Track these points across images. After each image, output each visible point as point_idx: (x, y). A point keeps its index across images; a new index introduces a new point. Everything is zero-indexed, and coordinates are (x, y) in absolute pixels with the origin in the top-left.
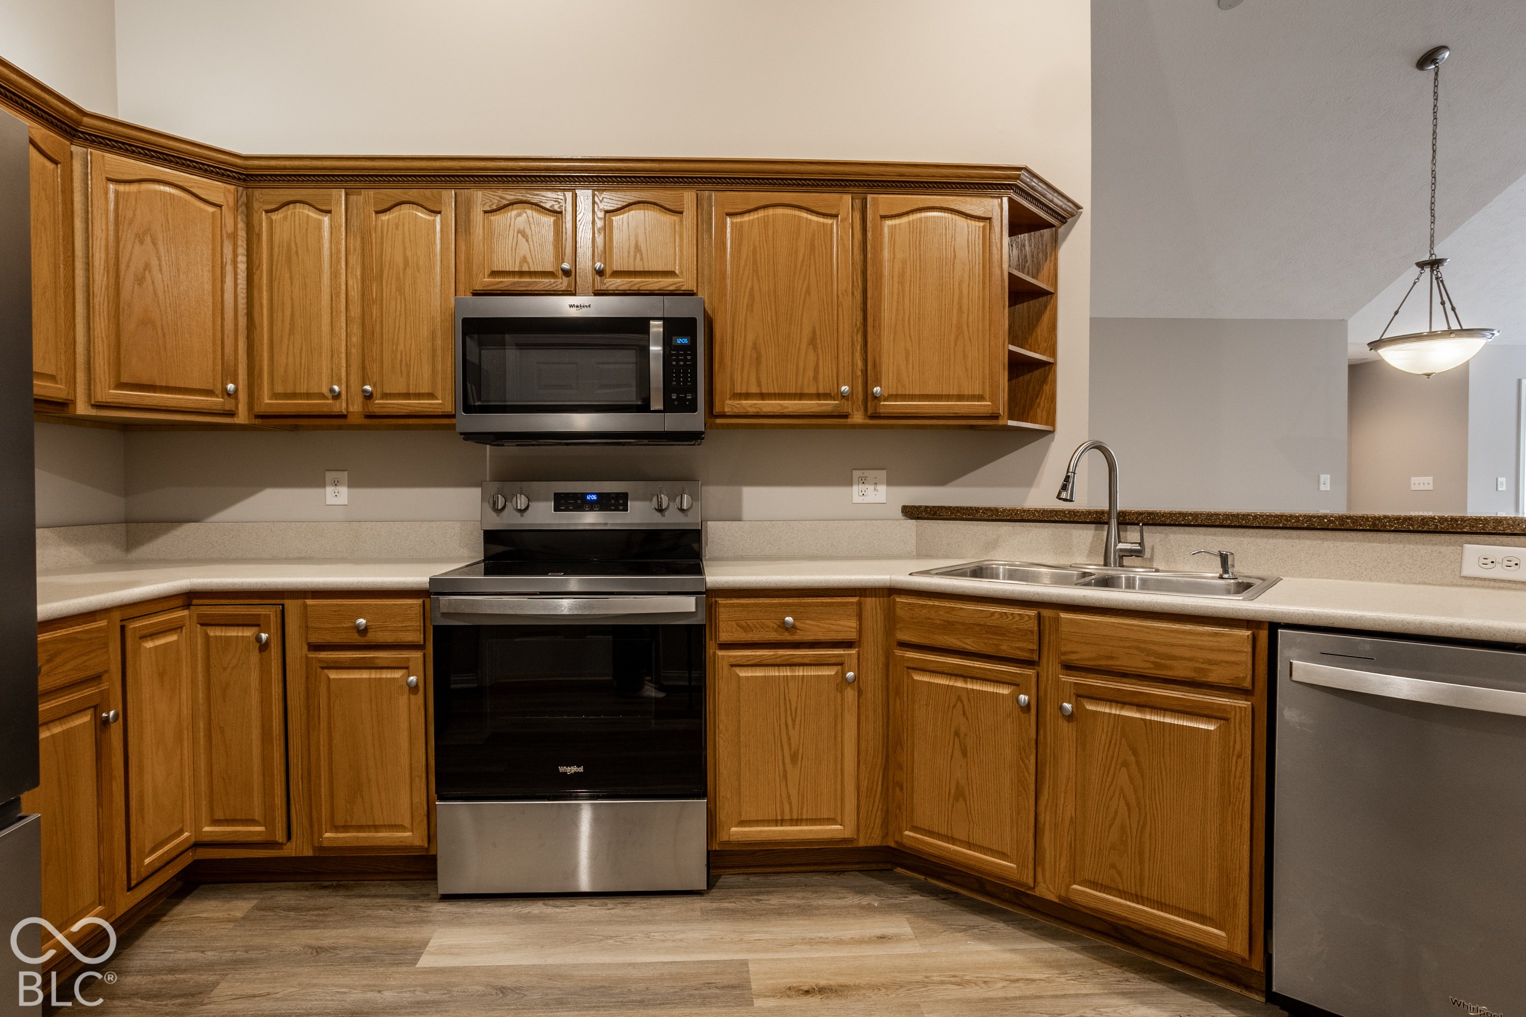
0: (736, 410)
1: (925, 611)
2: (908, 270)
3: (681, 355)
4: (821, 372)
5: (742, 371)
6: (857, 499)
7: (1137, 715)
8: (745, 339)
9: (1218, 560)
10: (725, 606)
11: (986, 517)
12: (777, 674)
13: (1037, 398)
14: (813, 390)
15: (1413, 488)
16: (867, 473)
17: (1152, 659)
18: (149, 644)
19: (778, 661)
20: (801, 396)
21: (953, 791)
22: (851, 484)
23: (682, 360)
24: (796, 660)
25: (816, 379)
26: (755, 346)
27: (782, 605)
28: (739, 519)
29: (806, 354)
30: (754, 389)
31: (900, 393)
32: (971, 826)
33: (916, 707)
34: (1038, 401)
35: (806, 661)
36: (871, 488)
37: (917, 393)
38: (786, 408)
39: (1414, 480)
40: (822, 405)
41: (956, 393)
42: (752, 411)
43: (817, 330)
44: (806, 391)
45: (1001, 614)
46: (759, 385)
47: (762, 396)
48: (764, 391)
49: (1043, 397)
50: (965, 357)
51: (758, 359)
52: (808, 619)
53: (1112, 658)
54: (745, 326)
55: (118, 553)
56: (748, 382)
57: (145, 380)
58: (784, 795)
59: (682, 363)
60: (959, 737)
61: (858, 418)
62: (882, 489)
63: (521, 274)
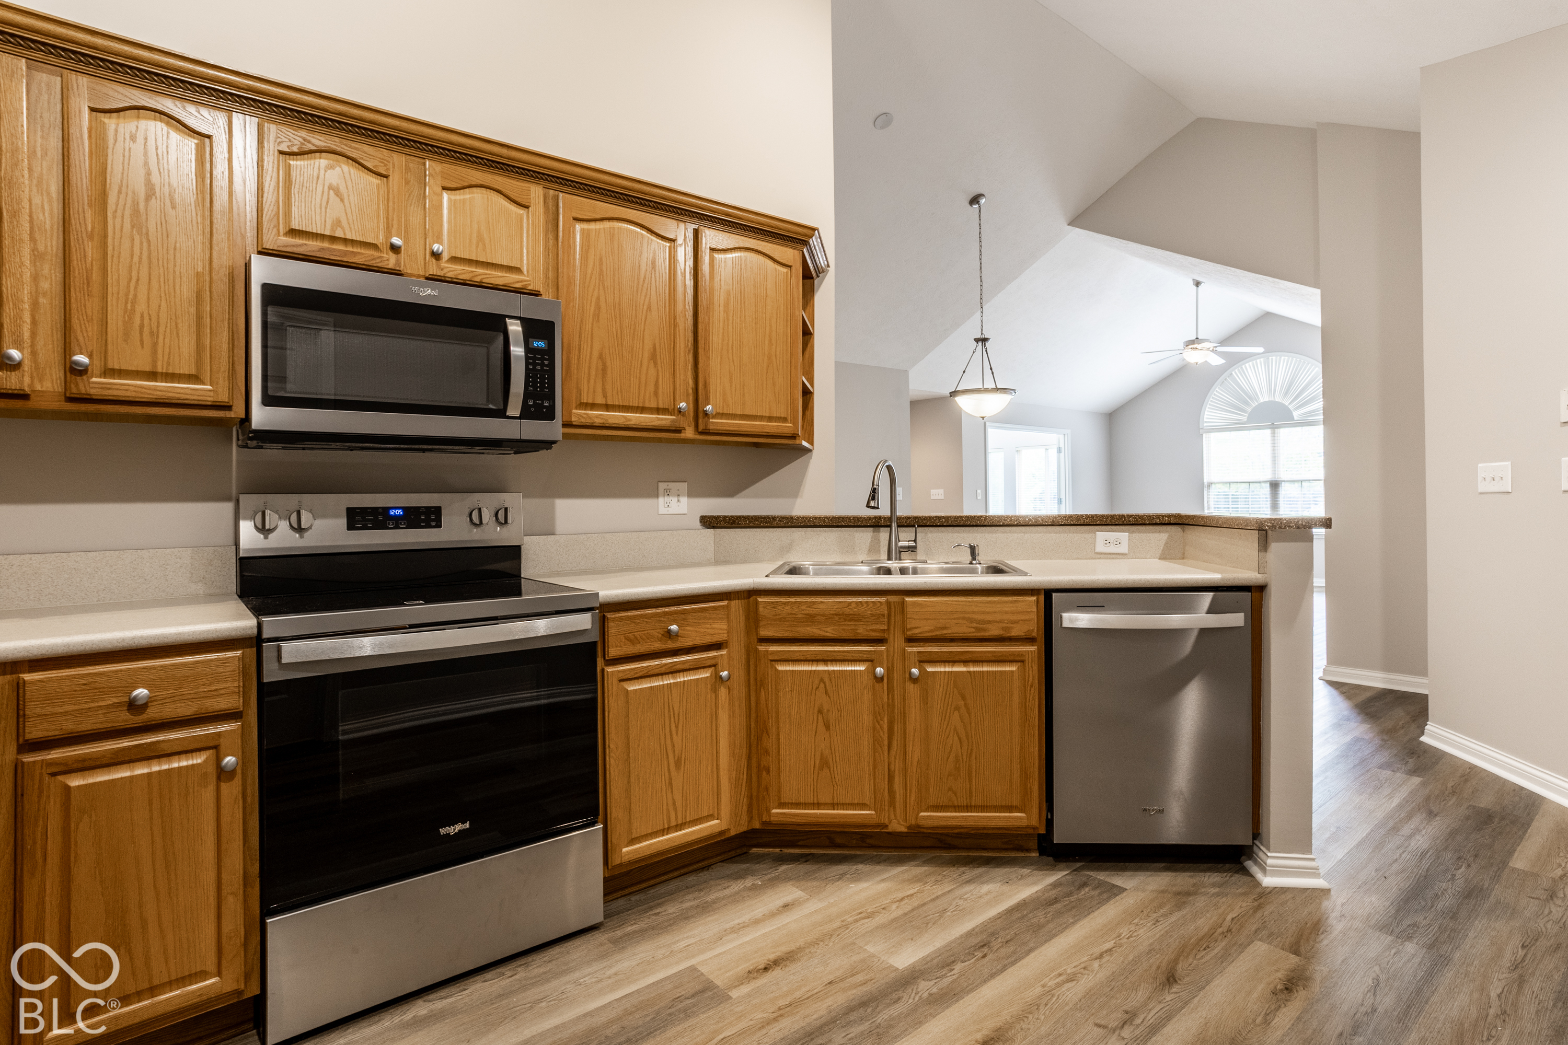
0: (583, 420)
1: (788, 608)
2: (732, 301)
3: (539, 359)
4: (660, 387)
5: (588, 381)
6: (662, 510)
7: (964, 669)
8: (592, 348)
9: (969, 550)
10: (614, 620)
11: (782, 524)
12: (661, 683)
14: (653, 405)
15: (932, 498)
16: (671, 485)
17: (974, 625)
19: (663, 670)
20: (642, 410)
21: (817, 762)
22: (657, 496)
23: (538, 364)
24: (678, 667)
25: (656, 393)
26: (601, 356)
27: (665, 614)
28: (553, 534)
29: (647, 370)
30: (600, 400)
31: (725, 412)
32: (836, 788)
33: (781, 694)
35: (687, 666)
36: (675, 499)
37: (738, 413)
38: (630, 420)
39: (933, 491)
40: (662, 419)
41: (767, 415)
42: (598, 421)
43: (657, 346)
44: (647, 405)
45: (857, 603)
46: (605, 396)
47: (607, 407)
48: (610, 402)
49: (811, 421)
50: (774, 384)
51: (604, 370)
52: (688, 625)
53: (945, 628)
54: (592, 335)
56: (594, 392)
58: (670, 802)
59: (539, 368)
60: (822, 713)
61: (689, 433)
62: (684, 500)
63: (333, 239)
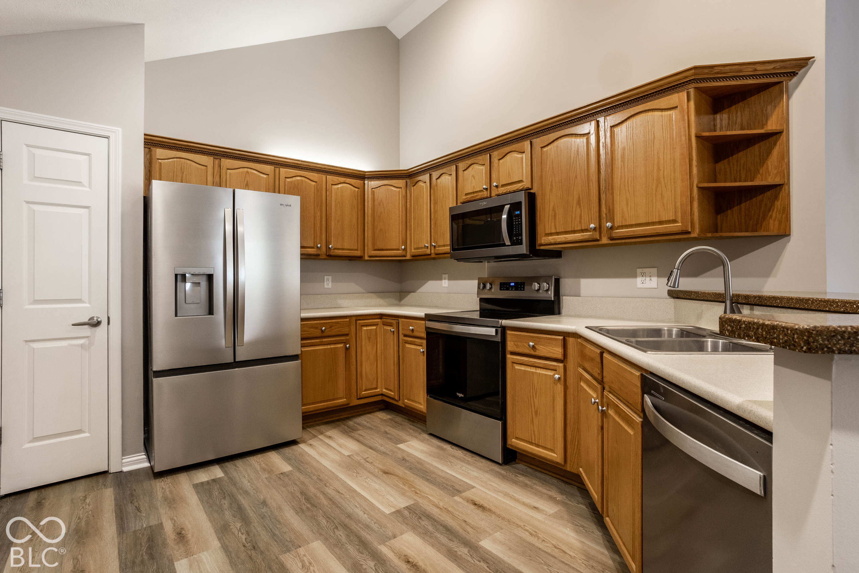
0: (546, 242)
2: (627, 153)
3: (517, 219)
4: (583, 218)
5: (548, 222)
6: (641, 286)
8: (549, 207)
10: (509, 334)
12: (529, 370)
13: (769, 212)
14: (579, 228)
16: (646, 270)
18: (365, 328)
19: (529, 364)
20: (574, 232)
22: (636, 277)
23: (517, 221)
24: (537, 365)
25: (580, 222)
26: (554, 210)
27: (531, 336)
28: (579, 296)
29: (576, 210)
30: (553, 231)
31: (624, 224)
33: (581, 399)
34: (770, 213)
35: (541, 366)
36: (648, 279)
37: (634, 223)
38: (567, 238)
40: (584, 235)
41: (657, 220)
42: (552, 241)
43: (581, 197)
44: (576, 229)
46: (556, 228)
47: (558, 234)
48: (558, 231)
49: (775, 210)
50: (662, 197)
51: (555, 216)
52: (541, 345)
54: (549, 200)
55: (397, 302)
56: (551, 228)
57: (381, 248)
58: (532, 430)
59: (517, 223)
60: (587, 419)
61: (605, 240)
62: (655, 279)
63: (474, 193)
